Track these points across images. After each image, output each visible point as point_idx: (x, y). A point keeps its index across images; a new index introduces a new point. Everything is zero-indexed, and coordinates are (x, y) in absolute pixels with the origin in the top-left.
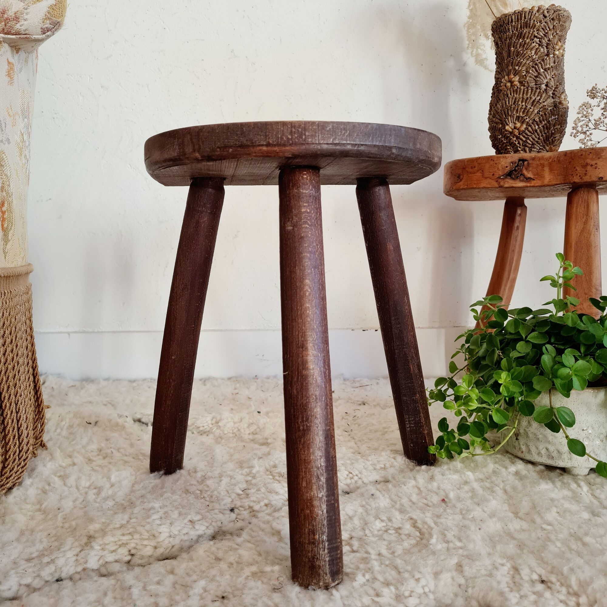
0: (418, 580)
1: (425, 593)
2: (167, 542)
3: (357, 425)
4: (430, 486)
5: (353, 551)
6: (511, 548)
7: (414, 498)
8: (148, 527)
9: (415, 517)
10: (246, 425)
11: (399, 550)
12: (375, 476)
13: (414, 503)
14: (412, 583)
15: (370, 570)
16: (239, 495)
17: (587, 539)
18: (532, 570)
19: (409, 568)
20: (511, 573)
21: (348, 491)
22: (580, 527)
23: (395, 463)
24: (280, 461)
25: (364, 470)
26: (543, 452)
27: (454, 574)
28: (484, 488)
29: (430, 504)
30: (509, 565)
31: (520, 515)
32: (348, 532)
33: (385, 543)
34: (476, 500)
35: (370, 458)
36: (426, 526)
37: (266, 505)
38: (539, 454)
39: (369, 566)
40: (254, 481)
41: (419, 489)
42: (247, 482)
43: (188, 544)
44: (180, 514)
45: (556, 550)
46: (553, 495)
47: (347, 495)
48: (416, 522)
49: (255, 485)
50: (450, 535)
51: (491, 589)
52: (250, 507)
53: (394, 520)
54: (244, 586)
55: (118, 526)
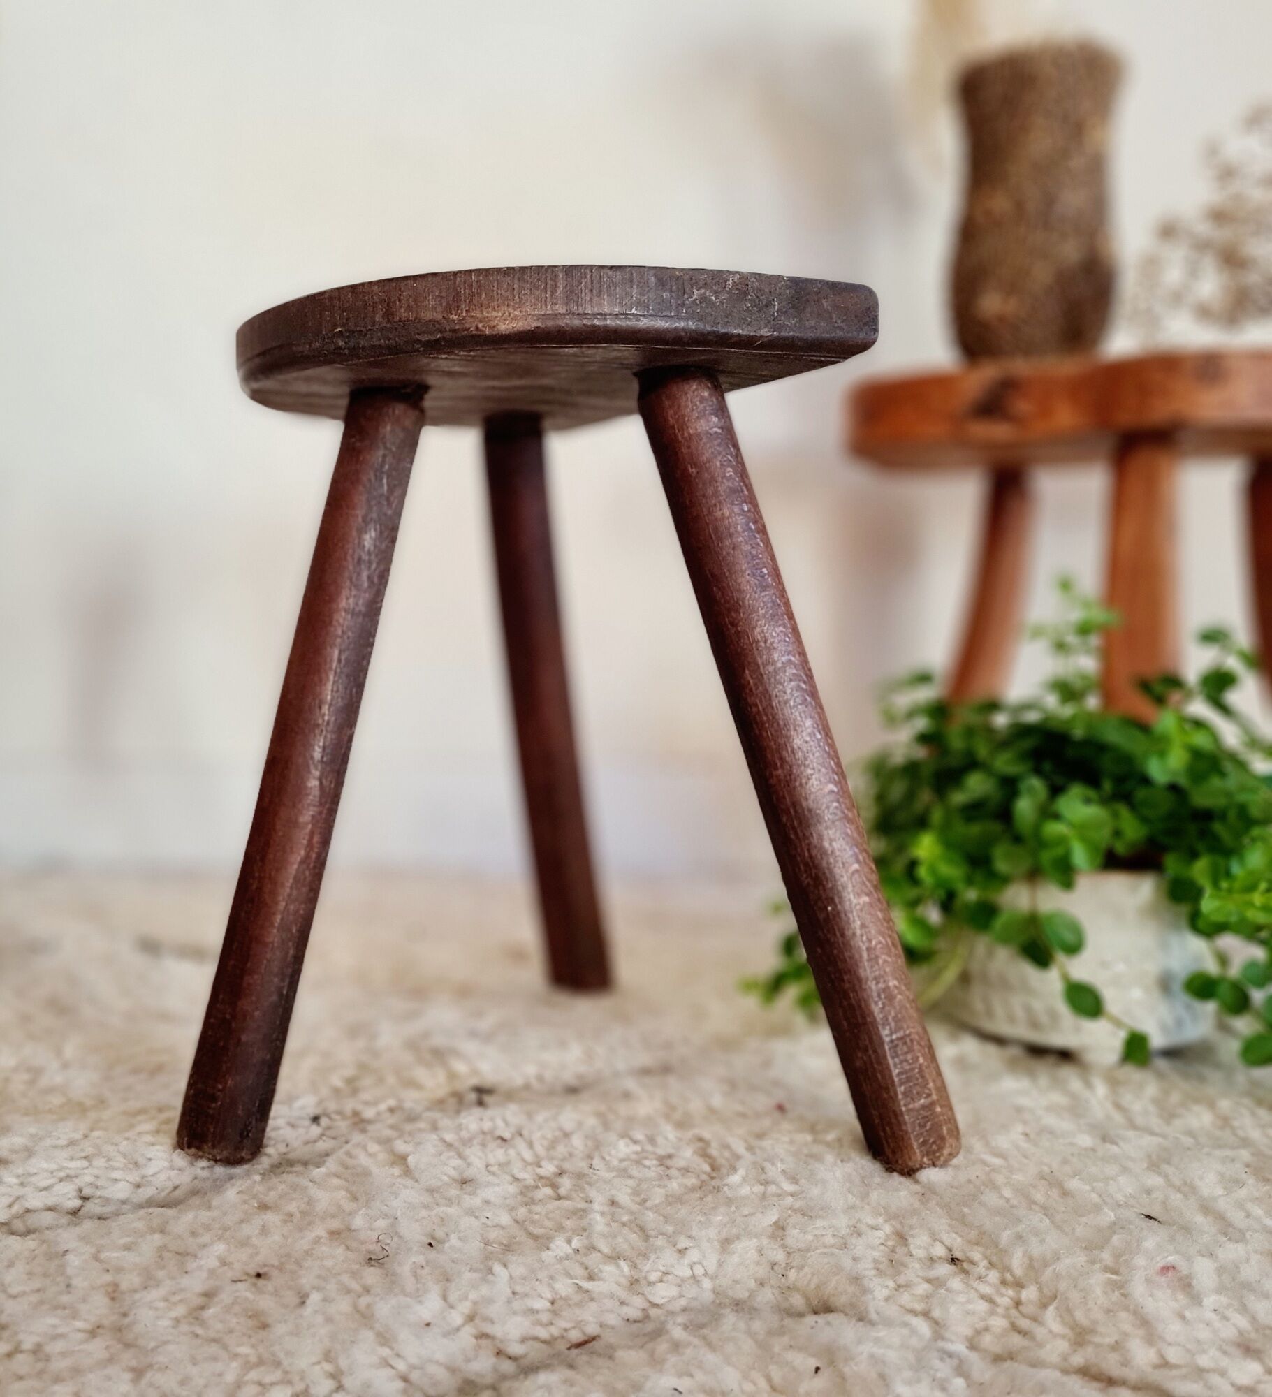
0: (682, 1252)
1: (693, 1277)
2: (163, 1177)
5: (559, 1198)
6: (902, 1198)
7: (717, 1101)
8: (125, 1147)
9: (706, 1136)
11: (658, 1195)
12: (643, 1059)
13: (712, 1111)
14: (668, 1257)
15: (582, 1231)
16: (336, 1090)
17: (1074, 1184)
18: (935, 1238)
19: (669, 1229)
20: (890, 1243)
21: (577, 1086)
22: (1065, 1162)
26: (1020, 1013)
27: (765, 1241)
29: (748, 1112)
30: (888, 1229)
32: (556, 1162)
33: (631, 1182)
36: (727, 1154)
37: (391, 1110)
38: (1012, 1019)
39: (585, 1222)
40: (374, 1064)
41: (732, 1084)
42: (359, 1064)
45: (1002, 1202)
46: (1024, 1101)
48: (708, 1145)
50: (773, 1172)
51: (838, 1269)
52: (356, 1114)
53: (660, 1140)
54: (308, 1253)
55: (63, 1142)
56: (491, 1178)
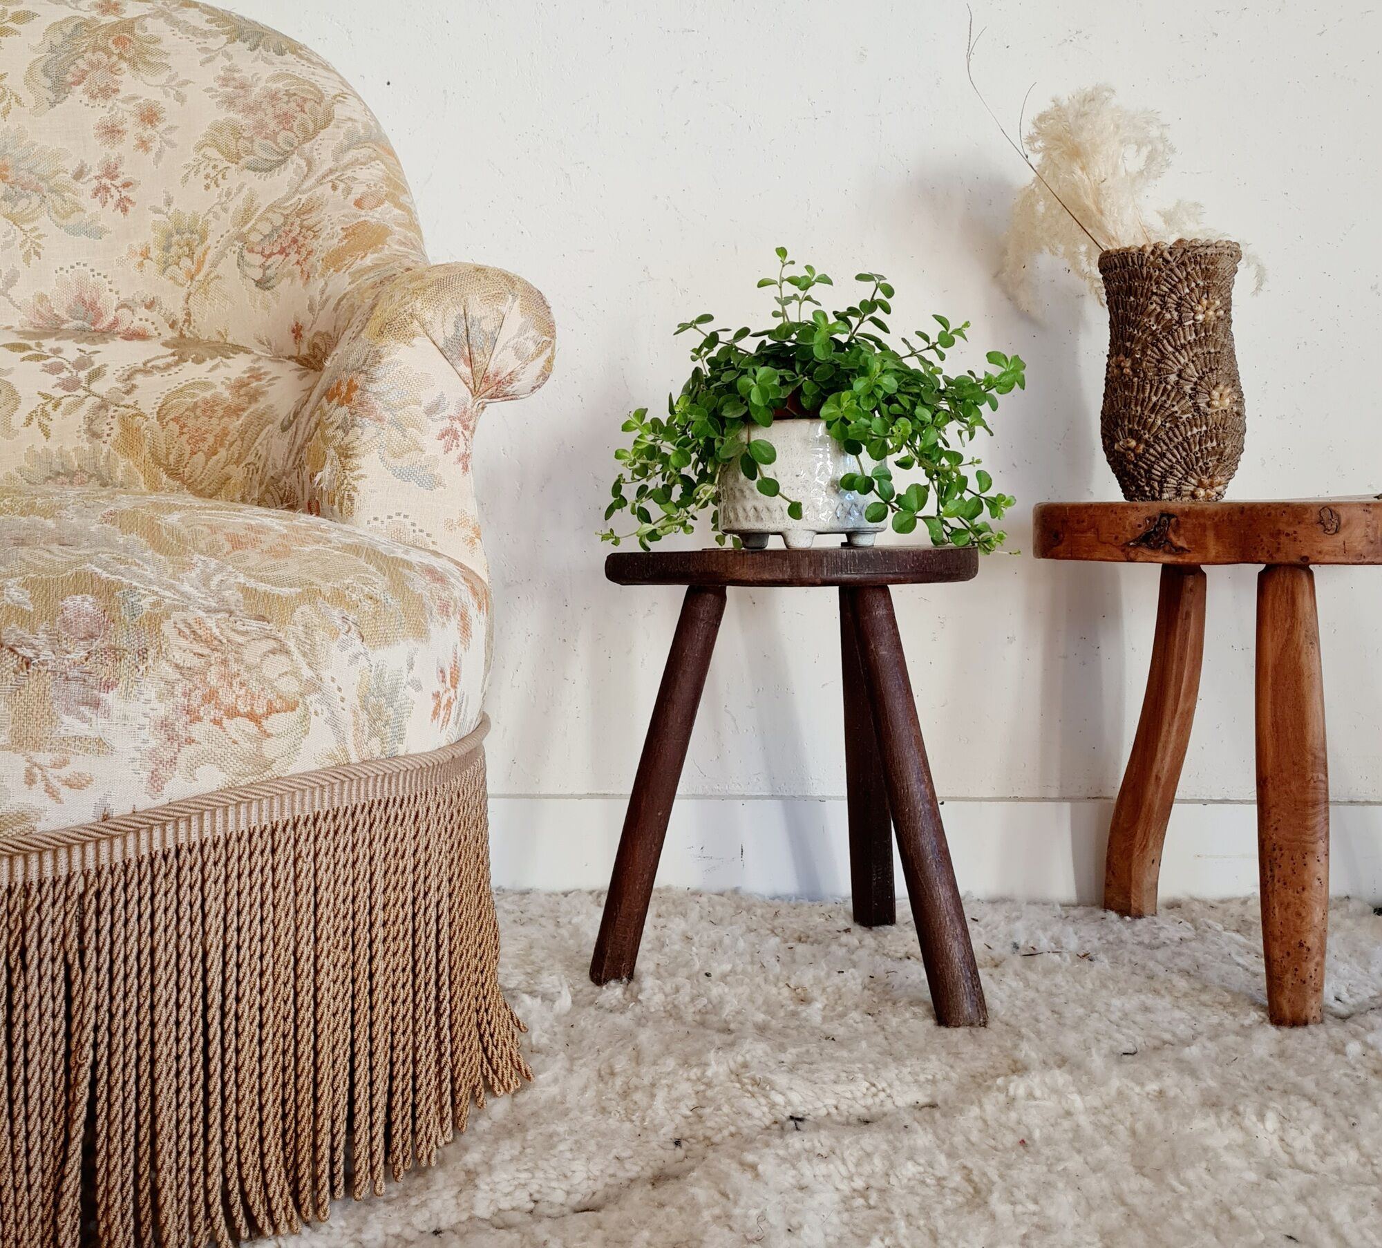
2: (584, 1185)
3: (889, 1003)
4: (1004, 1118)
5: (870, 1207)
6: (1115, 1217)
7: (975, 1137)
8: (554, 1162)
9: (970, 1165)
10: (687, 999)
12: (916, 1095)
13: (973, 1144)
15: (892, 1234)
16: (686, 1117)
19: (952, 1234)
21: (868, 1118)
23: (953, 1074)
24: (753, 1057)
25: (897, 1083)
28: (1097, 1125)
29: (1000, 1147)
31: (1147, 1170)
32: (862, 1177)
33: (918, 1199)
34: (1077, 1145)
35: (908, 1063)
36: (984, 1181)
37: (732, 1135)
39: (891, 1228)
40: (709, 1093)
41: (985, 1121)
42: (697, 1093)
43: (615, 1190)
44: (599, 1146)
46: (1210, 1141)
47: (865, 1127)
48: (971, 1171)
49: (712, 1100)
50: (1020, 1195)
52: (706, 1138)
53: (936, 1166)
55: (507, 1157)
56: (820, 1187)
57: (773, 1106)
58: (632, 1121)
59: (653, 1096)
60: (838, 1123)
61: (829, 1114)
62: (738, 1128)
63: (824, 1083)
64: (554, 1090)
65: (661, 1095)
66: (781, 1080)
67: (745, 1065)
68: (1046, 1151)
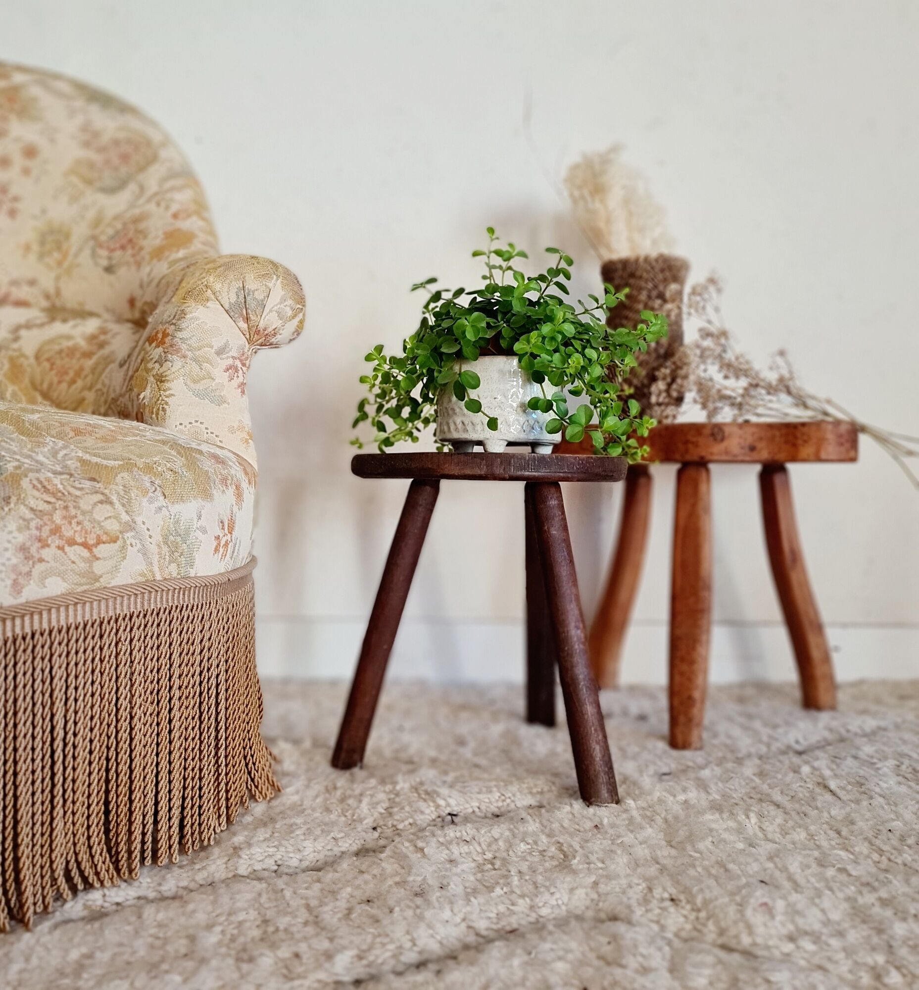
0: (553, 894)
1: (558, 905)
4: (585, 812)
5: (495, 869)
6: (653, 870)
7: (566, 824)
8: (292, 841)
9: (561, 841)
11: (541, 869)
12: (530, 801)
14: (547, 897)
15: (509, 885)
16: (381, 814)
18: (665, 890)
19: (547, 883)
20: (645, 891)
21: (498, 814)
23: (554, 787)
24: (427, 778)
25: (518, 793)
27: (589, 890)
28: (643, 816)
29: (582, 829)
30: (644, 885)
31: (674, 844)
32: (492, 853)
33: (528, 863)
34: (631, 828)
35: (526, 781)
36: (571, 850)
37: (410, 824)
39: (509, 881)
40: (397, 800)
41: (573, 814)
42: (389, 799)
43: (332, 859)
44: (323, 831)
45: (695, 873)
47: (496, 819)
48: (562, 844)
49: (399, 804)
50: (593, 858)
51: (621, 903)
52: (393, 826)
53: (540, 843)
54: (388, 892)
55: (262, 838)
56: (463, 860)
57: (438, 806)
58: (346, 816)
59: (360, 801)
60: (479, 817)
61: (474, 812)
62: (415, 820)
63: (471, 793)
64: (296, 798)
65: (366, 801)
66: (444, 791)
67: (422, 783)
68: (611, 831)
